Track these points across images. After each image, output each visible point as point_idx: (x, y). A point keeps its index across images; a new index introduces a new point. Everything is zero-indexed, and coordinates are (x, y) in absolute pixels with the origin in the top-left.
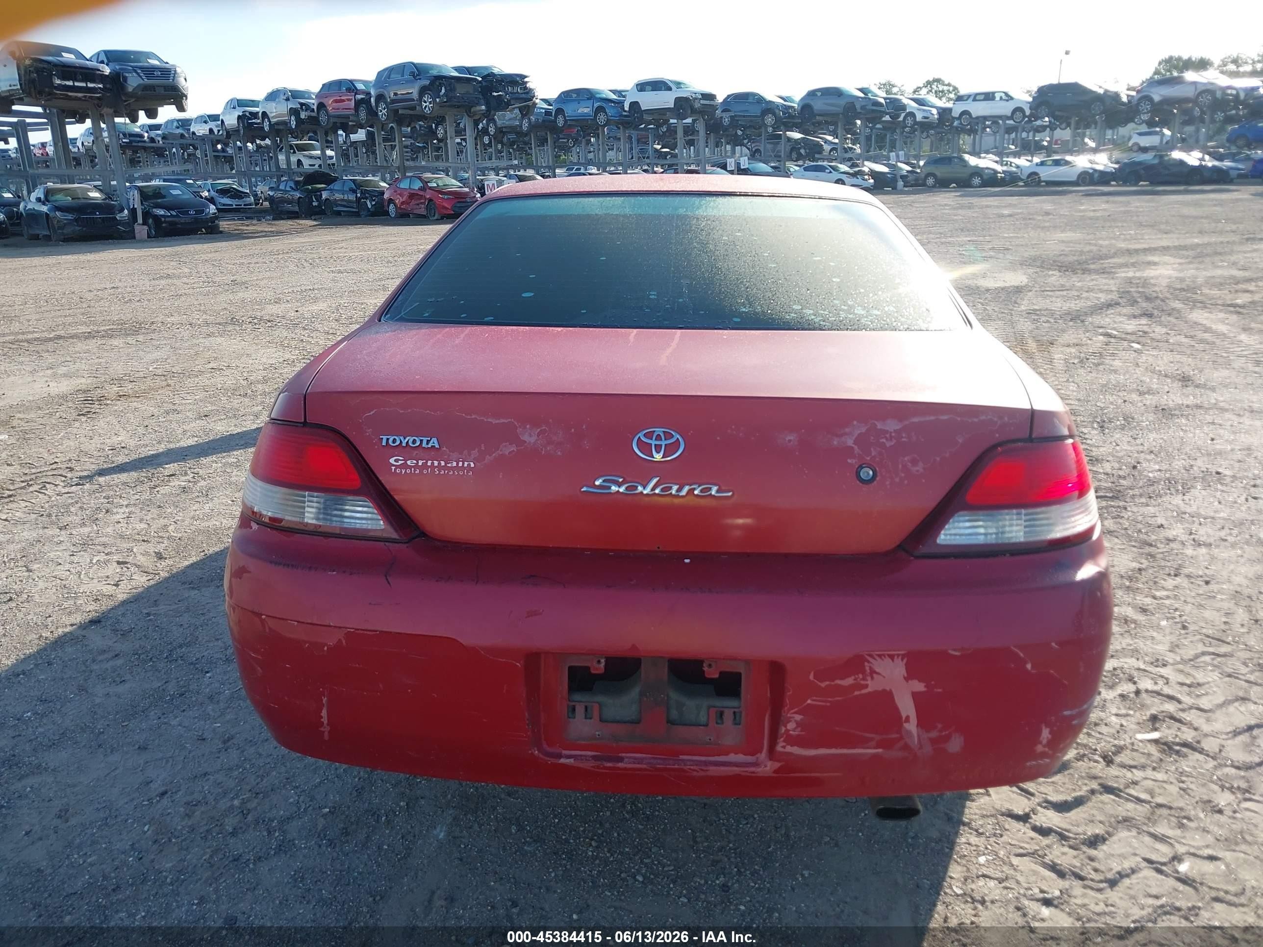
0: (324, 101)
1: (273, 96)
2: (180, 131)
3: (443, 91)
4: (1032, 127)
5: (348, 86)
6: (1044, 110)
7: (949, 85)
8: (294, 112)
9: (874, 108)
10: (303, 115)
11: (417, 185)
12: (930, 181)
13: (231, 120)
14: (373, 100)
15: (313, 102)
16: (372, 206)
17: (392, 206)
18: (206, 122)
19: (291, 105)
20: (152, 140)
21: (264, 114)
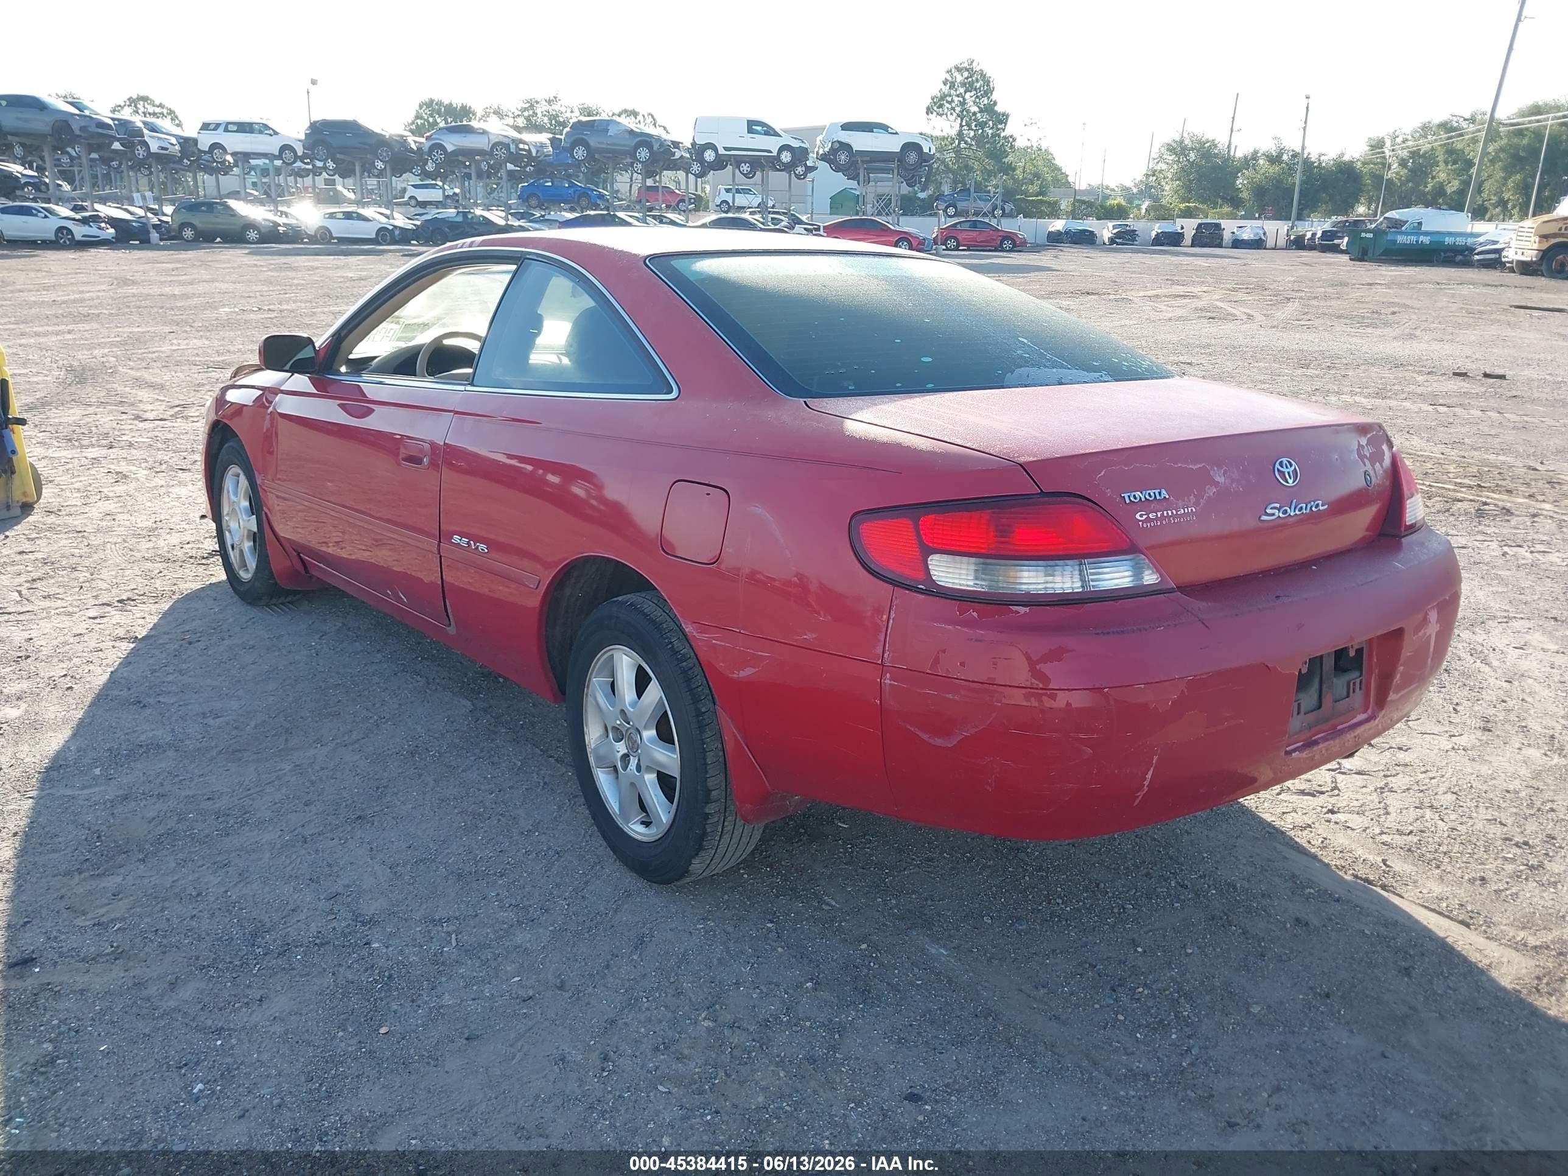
4: (293, 170)
6: (321, 151)
7: (161, 106)
9: (100, 131)
12: (188, 233)
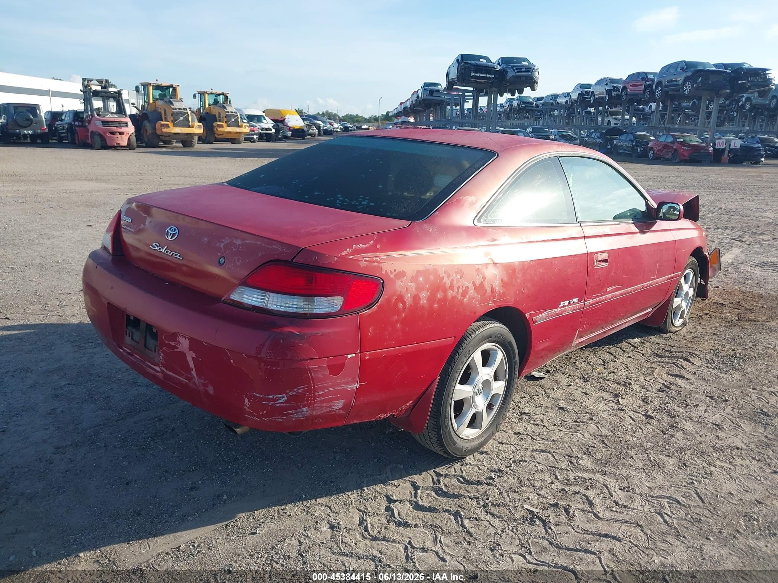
0: (627, 85)
1: (599, 83)
2: (552, 101)
3: (700, 79)
5: (643, 76)
8: (609, 92)
10: (613, 94)
11: (670, 139)
13: (575, 96)
14: (654, 85)
15: (621, 86)
16: (641, 151)
17: (651, 152)
18: (565, 97)
19: (608, 88)
20: (537, 106)
21: (593, 92)
